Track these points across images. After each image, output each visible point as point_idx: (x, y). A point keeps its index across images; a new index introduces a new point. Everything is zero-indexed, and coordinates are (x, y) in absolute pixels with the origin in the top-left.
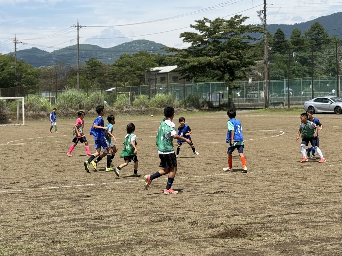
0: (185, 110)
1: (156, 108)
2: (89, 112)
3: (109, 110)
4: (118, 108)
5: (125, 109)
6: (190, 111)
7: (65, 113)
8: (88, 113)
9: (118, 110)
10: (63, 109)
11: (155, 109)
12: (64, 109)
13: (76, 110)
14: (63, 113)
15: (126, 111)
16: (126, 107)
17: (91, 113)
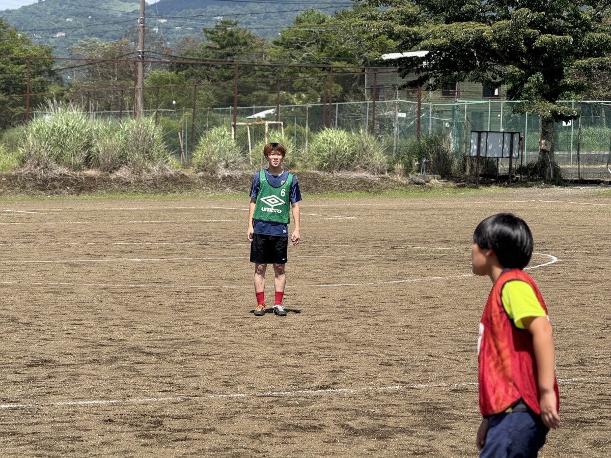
0: (405, 181)
1: (318, 172)
2: (112, 177)
3: (172, 172)
4: (202, 168)
5: (223, 172)
6: (418, 183)
7: (38, 177)
8: (109, 179)
9: (201, 174)
10: (35, 167)
11: (314, 174)
12: (38, 165)
13: (75, 170)
14: (34, 176)
15: (224, 178)
16: (227, 166)
17: (118, 180)
